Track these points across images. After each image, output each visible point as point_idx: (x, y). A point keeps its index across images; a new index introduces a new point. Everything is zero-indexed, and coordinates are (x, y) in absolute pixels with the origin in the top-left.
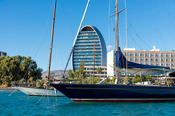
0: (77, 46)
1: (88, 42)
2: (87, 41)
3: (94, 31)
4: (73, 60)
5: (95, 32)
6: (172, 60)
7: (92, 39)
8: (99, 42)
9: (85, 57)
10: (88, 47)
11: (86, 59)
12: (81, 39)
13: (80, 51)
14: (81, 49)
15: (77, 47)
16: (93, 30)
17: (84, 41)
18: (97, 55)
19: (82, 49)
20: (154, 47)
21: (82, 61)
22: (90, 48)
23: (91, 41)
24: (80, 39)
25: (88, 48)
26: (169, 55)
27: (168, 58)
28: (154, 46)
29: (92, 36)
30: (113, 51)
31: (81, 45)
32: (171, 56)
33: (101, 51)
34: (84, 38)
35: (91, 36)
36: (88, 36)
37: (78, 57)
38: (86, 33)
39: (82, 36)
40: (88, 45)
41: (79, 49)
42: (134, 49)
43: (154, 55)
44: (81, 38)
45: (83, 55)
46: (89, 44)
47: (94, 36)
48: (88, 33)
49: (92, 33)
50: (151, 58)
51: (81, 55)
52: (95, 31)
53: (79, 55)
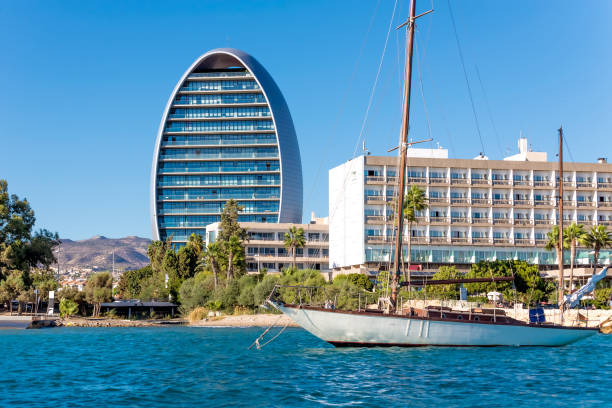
0: (174, 138)
1: (222, 121)
2: (218, 116)
3: (247, 76)
4: (157, 198)
5: (251, 80)
6: (602, 199)
7: (242, 107)
8: (270, 120)
9: (208, 184)
10: (220, 144)
11: (214, 191)
12: (192, 108)
13: (188, 157)
14: (192, 149)
15: (174, 140)
16: (244, 70)
17: (204, 116)
18: (259, 177)
19: (198, 151)
20: (523, 143)
21: (232, 203)
22: (229, 148)
23: (235, 116)
24: (187, 108)
25: (221, 148)
26: (590, 180)
27: (584, 188)
28: (522, 140)
29: (242, 94)
30: (362, 158)
31: (192, 135)
32: (600, 180)
33: (279, 157)
34: (205, 102)
35: (238, 94)
36: (221, 94)
37: (180, 184)
38: (213, 81)
39: (199, 96)
40: (221, 135)
41: (186, 150)
42: (441, 154)
43: (527, 177)
44: (193, 103)
45: (202, 177)
46: (227, 129)
47: (246, 94)
48: (221, 81)
49: (237, 81)
50: (515, 189)
51: (192, 175)
52: (251, 74)
53: (186, 176)
